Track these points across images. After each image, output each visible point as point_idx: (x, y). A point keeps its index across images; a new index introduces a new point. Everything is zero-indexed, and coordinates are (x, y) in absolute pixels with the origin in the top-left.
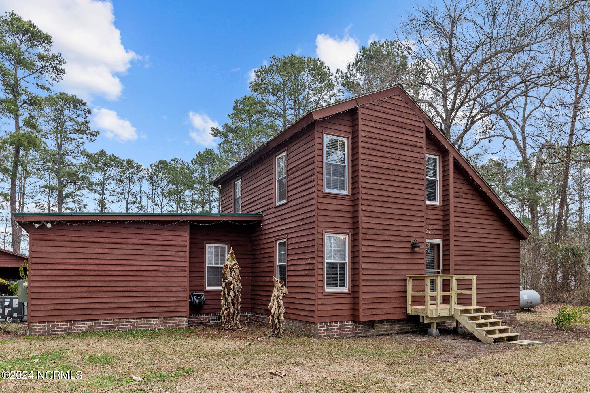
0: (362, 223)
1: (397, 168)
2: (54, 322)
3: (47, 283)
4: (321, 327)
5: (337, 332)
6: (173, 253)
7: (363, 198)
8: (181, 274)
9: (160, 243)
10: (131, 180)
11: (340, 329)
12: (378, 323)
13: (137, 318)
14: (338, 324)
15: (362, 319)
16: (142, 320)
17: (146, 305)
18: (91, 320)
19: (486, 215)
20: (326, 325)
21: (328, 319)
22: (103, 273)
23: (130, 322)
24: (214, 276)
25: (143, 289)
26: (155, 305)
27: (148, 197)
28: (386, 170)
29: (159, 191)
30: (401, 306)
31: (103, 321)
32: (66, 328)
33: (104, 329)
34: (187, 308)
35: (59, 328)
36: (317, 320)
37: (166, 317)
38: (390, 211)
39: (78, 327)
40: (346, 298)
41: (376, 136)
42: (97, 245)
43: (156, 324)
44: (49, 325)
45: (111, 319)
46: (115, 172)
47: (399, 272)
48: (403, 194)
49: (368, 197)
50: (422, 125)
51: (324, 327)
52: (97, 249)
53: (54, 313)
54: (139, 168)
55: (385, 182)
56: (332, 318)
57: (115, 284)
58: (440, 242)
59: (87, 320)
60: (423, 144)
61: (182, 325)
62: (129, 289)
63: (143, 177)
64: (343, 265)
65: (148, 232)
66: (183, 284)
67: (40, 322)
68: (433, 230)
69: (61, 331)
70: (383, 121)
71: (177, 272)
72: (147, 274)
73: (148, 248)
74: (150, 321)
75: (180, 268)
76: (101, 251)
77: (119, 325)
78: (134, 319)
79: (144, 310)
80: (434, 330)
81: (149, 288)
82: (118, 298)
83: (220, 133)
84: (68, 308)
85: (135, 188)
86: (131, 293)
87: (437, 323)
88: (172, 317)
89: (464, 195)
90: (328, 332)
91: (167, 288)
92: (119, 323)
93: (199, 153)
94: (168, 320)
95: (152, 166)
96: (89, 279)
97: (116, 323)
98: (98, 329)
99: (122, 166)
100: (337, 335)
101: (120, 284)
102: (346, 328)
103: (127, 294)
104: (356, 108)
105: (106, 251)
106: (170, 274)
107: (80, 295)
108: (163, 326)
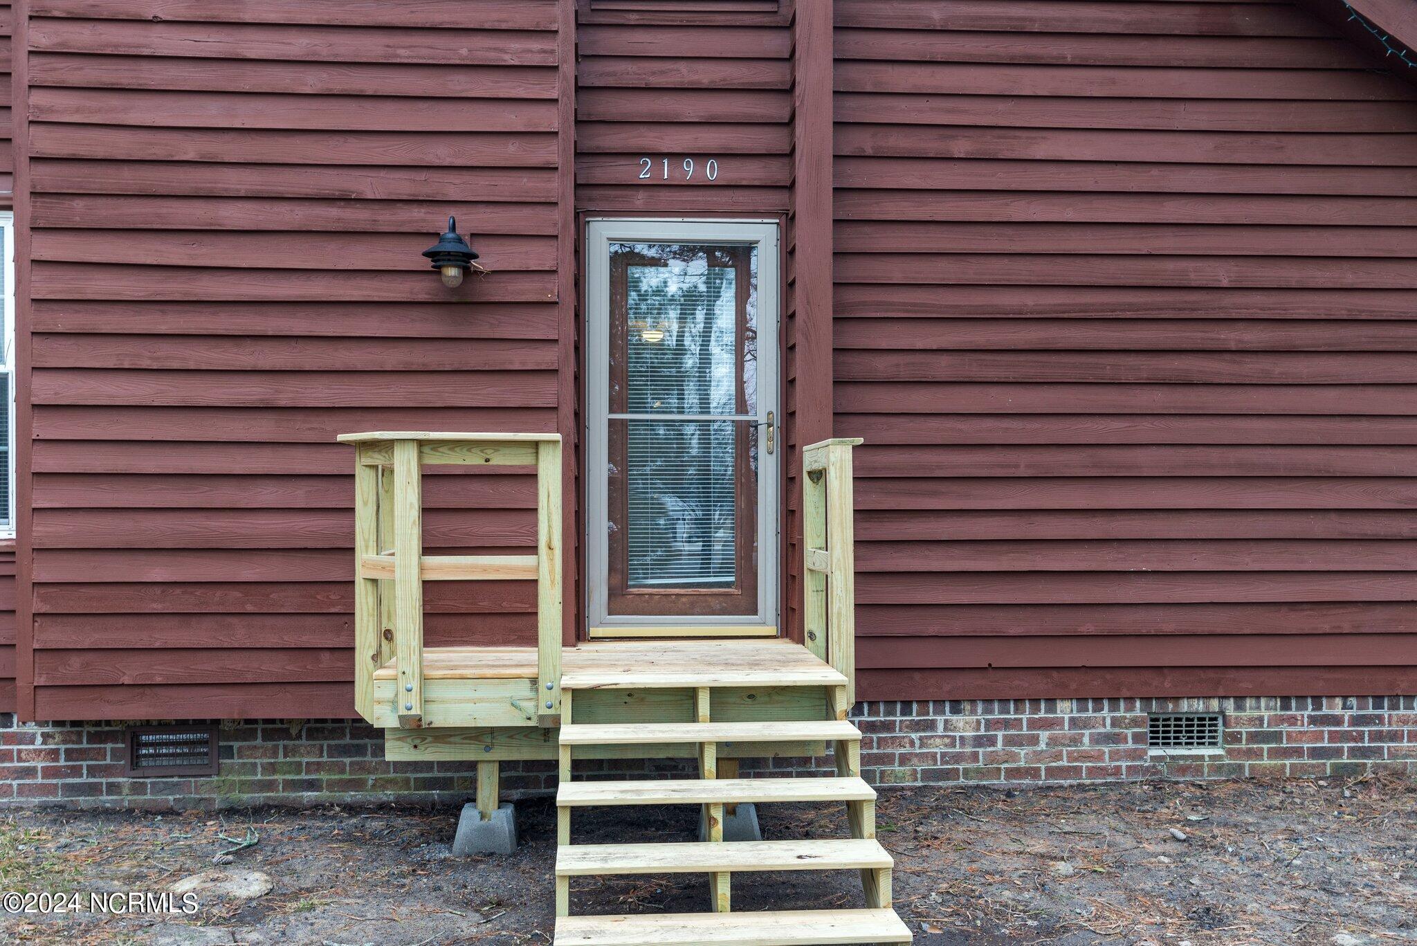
0: (31, 131)
12: (248, 736)
58: (760, 233)
68: (702, 156)
102: (8, 756)
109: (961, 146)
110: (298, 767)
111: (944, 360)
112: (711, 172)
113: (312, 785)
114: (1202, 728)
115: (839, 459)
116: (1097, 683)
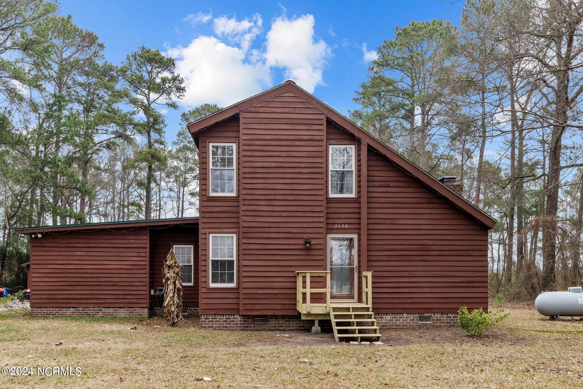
0: (243, 222)
1: (287, 165)
2: (47, 307)
3: (42, 278)
4: (205, 319)
5: (224, 324)
6: (136, 254)
7: (244, 198)
8: (142, 271)
9: (124, 246)
11: (227, 321)
12: (272, 318)
13: (107, 308)
14: (225, 317)
15: (245, 313)
16: (111, 309)
17: (113, 297)
18: (73, 308)
19: (429, 203)
20: (211, 317)
21: (212, 312)
22: (81, 271)
23: (102, 310)
24: (187, 273)
25: (111, 283)
26: (121, 297)
28: (273, 169)
30: (292, 303)
31: (81, 309)
32: (55, 312)
33: (83, 315)
34: (148, 301)
35: (51, 312)
36: (200, 312)
37: (130, 308)
38: (276, 209)
39: (63, 312)
40: (233, 293)
41: (260, 137)
42: (76, 249)
43: (122, 312)
44: (44, 310)
45: (88, 308)
47: (288, 269)
48: (295, 191)
49: (250, 197)
50: (322, 117)
51: (208, 319)
52: (76, 253)
53: (47, 301)
55: (271, 181)
56: (217, 311)
57: (89, 280)
58: (355, 237)
59: (70, 308)
60: (323, 137)
61: (144, 315)
62: (100, 283)
64: (232, 262)
65: (114, 237)
66: (144, 280)
67: (38, 308)
68: (345, 224)
69: (52, 315)
70: (269, 121)
71: (139, 270)
72: (115, 271)
73: (115, 250)
74: (117, 310)
75: (141, 267)
76: (79, 253)
77: (93, 312)
78: (104, 308)
79: (112, 301)
80: (316, 328)
81: (116, 283)
82: (91, 291)
84: (56, 298)
86: (101, 287)
87: (319, 321)
88: (135, 307)
89: (391, 184)
90: (213, 324)
91: (130, 283)
92: (93, 310)
94: (132, 310)
96: (71, 275)
97: (91, 311)
98: (78, 315)
100: (223, 327)
101: (94, 280)
102: (234, 321)
103: (98, 288)
104: (238, 114)
105: (83, 254)
106: (133, 271)
107: (65, 288)
108: (128, 315)
109: (387, 222)
110: (280, 324)
111: (385, 257)
112: (347, 226)
113: (282, 326)
114: (428, 318)
115: (369, 274)
116: (410, 311)
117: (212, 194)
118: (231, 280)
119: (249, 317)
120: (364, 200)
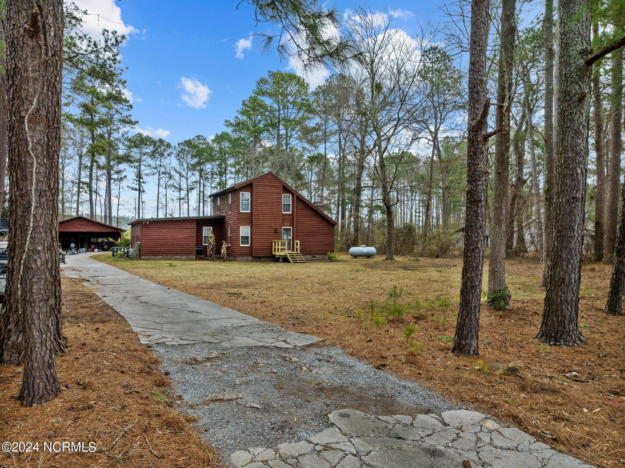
0: (254, 223)
3: (147, 242)
4: (239, 258)
6: (190, 231)
7: (256, 214)
8: (193, 239)
9: (185, 227)
10: (162, 155)
14: (245, 257)
15: (253, 255)
16: (179, 256)
20: (241, 257)
22: (165, 239)
23: (174, 256)
24: (206, 239)
26: (184, 250)
27: (176, 171)
28: (265, 203)
29: (185, 165)
30: (270, 251)
31: (164, 255)
34: (195, 252)
36: (238, 255)
37: (187, 255)
38: (266, 218)
39: (157, 258)
40: (248, 248)
41: (260, 191)
44: (147, 257)
45: (168, 255)
46: (149, 149)
47: (270, 239)
48: (272, 211)
50: (281, 185)
52: (163, 230)
53: (149, 253)
54: (169, 146)
55: (263, 208)
56: (243, 255)
58: (291, 228)
59: (159, 256)
60: (280, 191)
61: (193, 257)
63: (172, 153)
64: (248, 237)
65: (180, 223)
66: (194, 243)
68: (288, 223)
69: (151, 259)
70: (263, 186)
71: (191, 238)
72: (181, 239)
73: (181, 229)
74: (182, 256)
77: (170, 258)
79: (179, 252)
80: (281, 260)
81: (181, 244)
82: (170, 248)
83: (231, 124)
84: (153, 251)
85: (165, 162)
89: (303, 209)
90: (241, 260)
91: (188, 244)
93: (217, 134)
94: (189, 256)
95: (179, 144)
96: (160, 241)
98: (164, 259)
99: (155, 145)
100: (245, 261)
101: (171, 243)
102: (248, 258)
103: (173, 246)
104: (252, 183)
107: (158, 246)
108: (186, 258)
109: (303, 222)
110: (265, 259)
114: (315, 257)
115: (299, 242)
116: (309, 254)
117: (241, 211)
118: (248, 244)
119: (255, 257)
120: (295, 215)
